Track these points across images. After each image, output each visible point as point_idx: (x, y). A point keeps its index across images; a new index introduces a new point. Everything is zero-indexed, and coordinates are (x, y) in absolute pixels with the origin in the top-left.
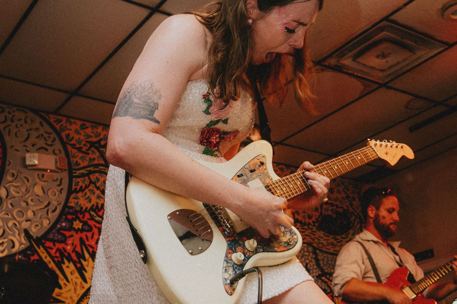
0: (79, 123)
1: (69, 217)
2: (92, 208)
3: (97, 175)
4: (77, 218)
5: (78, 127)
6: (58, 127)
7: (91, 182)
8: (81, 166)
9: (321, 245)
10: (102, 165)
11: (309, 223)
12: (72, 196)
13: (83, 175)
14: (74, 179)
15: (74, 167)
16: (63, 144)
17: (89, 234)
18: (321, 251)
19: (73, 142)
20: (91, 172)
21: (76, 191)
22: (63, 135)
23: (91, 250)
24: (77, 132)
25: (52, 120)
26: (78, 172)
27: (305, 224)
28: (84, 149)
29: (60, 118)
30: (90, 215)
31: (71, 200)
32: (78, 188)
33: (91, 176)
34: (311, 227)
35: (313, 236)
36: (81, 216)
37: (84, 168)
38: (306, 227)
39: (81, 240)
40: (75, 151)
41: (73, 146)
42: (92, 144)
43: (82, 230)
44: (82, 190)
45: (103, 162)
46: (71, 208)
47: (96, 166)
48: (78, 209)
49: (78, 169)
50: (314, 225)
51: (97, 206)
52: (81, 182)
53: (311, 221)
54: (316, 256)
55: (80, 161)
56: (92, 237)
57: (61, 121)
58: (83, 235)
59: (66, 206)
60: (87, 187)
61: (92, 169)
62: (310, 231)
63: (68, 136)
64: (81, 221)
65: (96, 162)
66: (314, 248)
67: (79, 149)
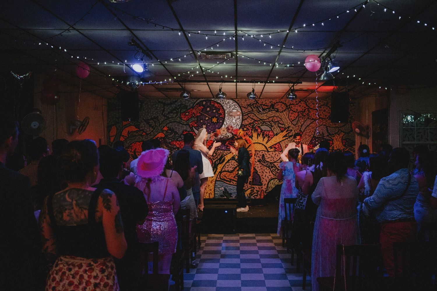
0: (244, 100)
1: (243, 127)
2: (249, 124)
3: (250, 114)
4: (245, 127)
5: (244, 101)
6: (238, 102)
7: (248, 116)
8: (246, 112)
9: (330, 125)
10: (251, 111)
11: (325, 118)
12: (244, 121)
13: (246, 115)
14: (244, 116)
15: (243, 113)
16: (240, 107)
17: (249, 131)
18: (329, 127)
19: (243, 106)
20: (248, 114)
21: (244, 120)
22: (240, 104)
23: (249, 135)
24: (244, 102)
25: (236, 101)
26: (245, 115)
27: (323, 118)
28: (246, 107)
29: (238, 99)
30: (249, 126)
31: (243, 122)
32: (245, 119)
33: (249, 115)
34: (326, 119)
35: (326, 122)
36: (246, 127)
37: (246, 113)
38: (324, 120)
39: (246, 133)
40: (243, 108)
41: (243, 107)
42: (248, 105)
43: (246, 130)
44: (246, 119)
45: (252, 110)
46: (243, 124)
47: (250, 111)
48: (245, 124)
49: (245, 113)
50: (328, 118)
51: (251, 123)
52: (246, 117)
53: (326, 117)
54: (327, 129)
55: (245, 111)
56: (249, 132)
57: (239, 100)
58: (247, 132)
59: (242, 124)
60: (247, 118)
61: (249, 113)
62: (325, 121)
63: (241, 104)
64: (246, 128)
65: (250, 110)
66: (327, 126)
67: (245, 108)
